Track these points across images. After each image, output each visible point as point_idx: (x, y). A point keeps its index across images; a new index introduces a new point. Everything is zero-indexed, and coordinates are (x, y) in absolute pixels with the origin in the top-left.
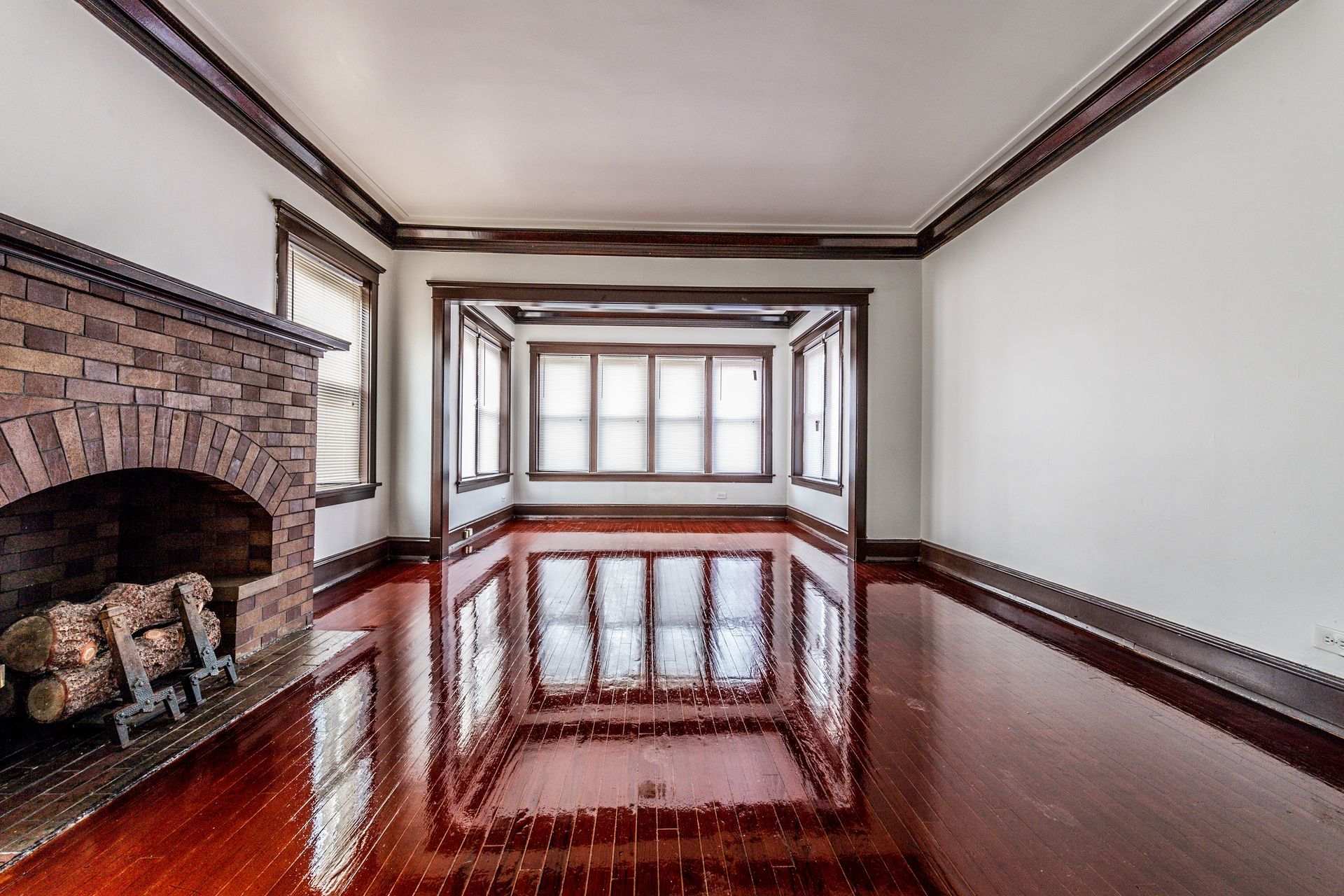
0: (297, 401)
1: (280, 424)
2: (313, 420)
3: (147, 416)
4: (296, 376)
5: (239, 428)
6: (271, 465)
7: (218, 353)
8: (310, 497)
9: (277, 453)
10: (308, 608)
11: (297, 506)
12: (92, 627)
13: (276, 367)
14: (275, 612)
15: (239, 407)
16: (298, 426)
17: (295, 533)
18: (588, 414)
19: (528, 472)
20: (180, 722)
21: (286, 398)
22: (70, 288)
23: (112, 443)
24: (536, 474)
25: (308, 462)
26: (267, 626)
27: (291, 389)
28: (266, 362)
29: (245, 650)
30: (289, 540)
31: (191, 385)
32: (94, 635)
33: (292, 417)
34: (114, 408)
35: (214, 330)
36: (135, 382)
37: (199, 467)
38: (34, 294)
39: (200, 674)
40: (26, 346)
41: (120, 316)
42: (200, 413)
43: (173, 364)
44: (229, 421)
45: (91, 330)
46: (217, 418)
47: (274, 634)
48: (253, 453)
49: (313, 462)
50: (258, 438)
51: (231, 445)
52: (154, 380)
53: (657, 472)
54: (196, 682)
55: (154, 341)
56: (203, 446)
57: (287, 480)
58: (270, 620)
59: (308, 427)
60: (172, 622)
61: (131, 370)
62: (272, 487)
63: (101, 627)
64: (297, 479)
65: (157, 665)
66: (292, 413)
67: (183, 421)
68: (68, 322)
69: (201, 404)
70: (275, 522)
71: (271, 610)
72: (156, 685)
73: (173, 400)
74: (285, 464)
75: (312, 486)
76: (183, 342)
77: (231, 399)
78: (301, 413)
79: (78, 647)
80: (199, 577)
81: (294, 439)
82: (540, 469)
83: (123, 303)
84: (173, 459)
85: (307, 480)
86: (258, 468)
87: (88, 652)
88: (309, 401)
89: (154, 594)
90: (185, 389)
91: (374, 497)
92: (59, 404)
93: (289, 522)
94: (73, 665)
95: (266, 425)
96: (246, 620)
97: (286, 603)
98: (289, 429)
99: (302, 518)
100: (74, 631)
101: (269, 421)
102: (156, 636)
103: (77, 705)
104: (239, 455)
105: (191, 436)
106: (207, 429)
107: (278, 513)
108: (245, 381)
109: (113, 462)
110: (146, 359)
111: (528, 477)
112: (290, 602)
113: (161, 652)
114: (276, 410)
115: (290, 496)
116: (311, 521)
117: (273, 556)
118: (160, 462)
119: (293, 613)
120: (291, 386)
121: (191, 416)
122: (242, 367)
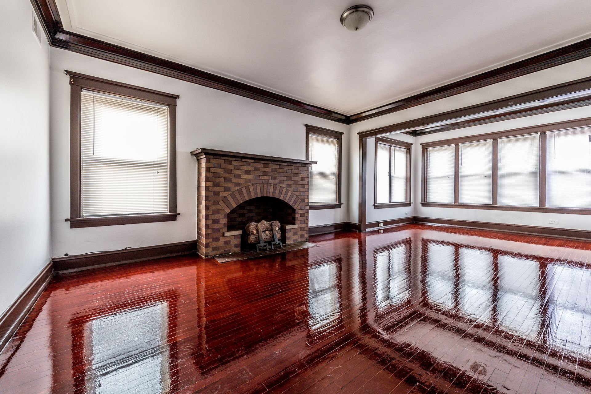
0: (303, 179)
1: (297, 186)
2: (308, 184)
3: (265, 186)
4: (302, 173)
5: (286, 187)
6: (295, 197)
7: (281, 170)
8: (307, 206)
9: (296, 193)
10: (307, 236)
11: (303, 208)
12: (256, 227)
13: (296, 171)
14: (297, 234)
15: (286, 182)
16: (303, 186)
17: (302, 215)
18: (454, 174)
19: (421, 202)
20: (268, 251)
21: (299, 179)
22: (251, 162)
23: (259, 191)
24: (425, 204)
25: (306, 196)
26: (295, 237)
27: (300, 176)
28: (293, 170)
29: (288, 241)
30: (300, 216)
31: (274, 178)
32: (255, 229)
33: (301, 184)
34: (259, 184)
35: (279, 165)
36: (263, 179)
37: (276, 196)
38: (246, 164)
39: (274, 243)
40: (245, 174)
41: (260, 165)
42: (277, 184)
43: (271, 174)
44: (283, 186)
45: (256, 169)
46: (280, 185)
47: (296, 240)
48: (289, 194)
49: (308, 196)
50: (291, 189)
51: (284, 191)
52: (266, 178)
53: (499, 204)
54: (273, 244)
55: (267, 169)
56: (277, 192)
57: (300, 201)
58: (295, 236)
59: (306, 186)
60: (271, 231)
61: (262, 176)
62: (295, 202)
63: (257, 228)
64: (303, 200)
65: (267, 238)
66: (301, 183)
67: (273, 186)
68: (250, 168)
69: (277, 182)
70: (296, 211)
71: (295, 234)
72: (265, 242)
73: (270, 182)
74: (299, 196)
75: (308, 203)
76: (272, 169)
77: (284, 180)
78: (304, 183)
79: (253, 230)
80: (277, 222)
81: (302, 190)
82: (428, 201)
83: (260, 163)
84: (271, 195)
85: (306, 201)
86: (291, 197)
87: (255, 232)
88: (306, 180)
89: (268, 224)
90: (273, 179)
91: (341, 208)
92: (250, 184)
93: (300, 211)
94: (253, 234)
95: (293, 186)
96: (288, 234)
97: (300, 233)
98: (300, 187)
99: (305, 211)
100: (253, 227)
101: (294, 185)
102: (267, 232)
103: (253, 241)
104: (286, 194)
105: (275, 189)
106: (278, 188)
107: (297, 209)
108: (287, 176)
109: (259, 195)
110: (265, 174)
111: (421, 205)
112: (301, 233)
113: (268, 236)
114: (296, 183)
115: (301, 205)
116: (308, 212)
117: (296, 220)
118: (268, 195)
119: (302, 236)
120: (301, 176)
121: (275, 185)
122: (287, 173)
